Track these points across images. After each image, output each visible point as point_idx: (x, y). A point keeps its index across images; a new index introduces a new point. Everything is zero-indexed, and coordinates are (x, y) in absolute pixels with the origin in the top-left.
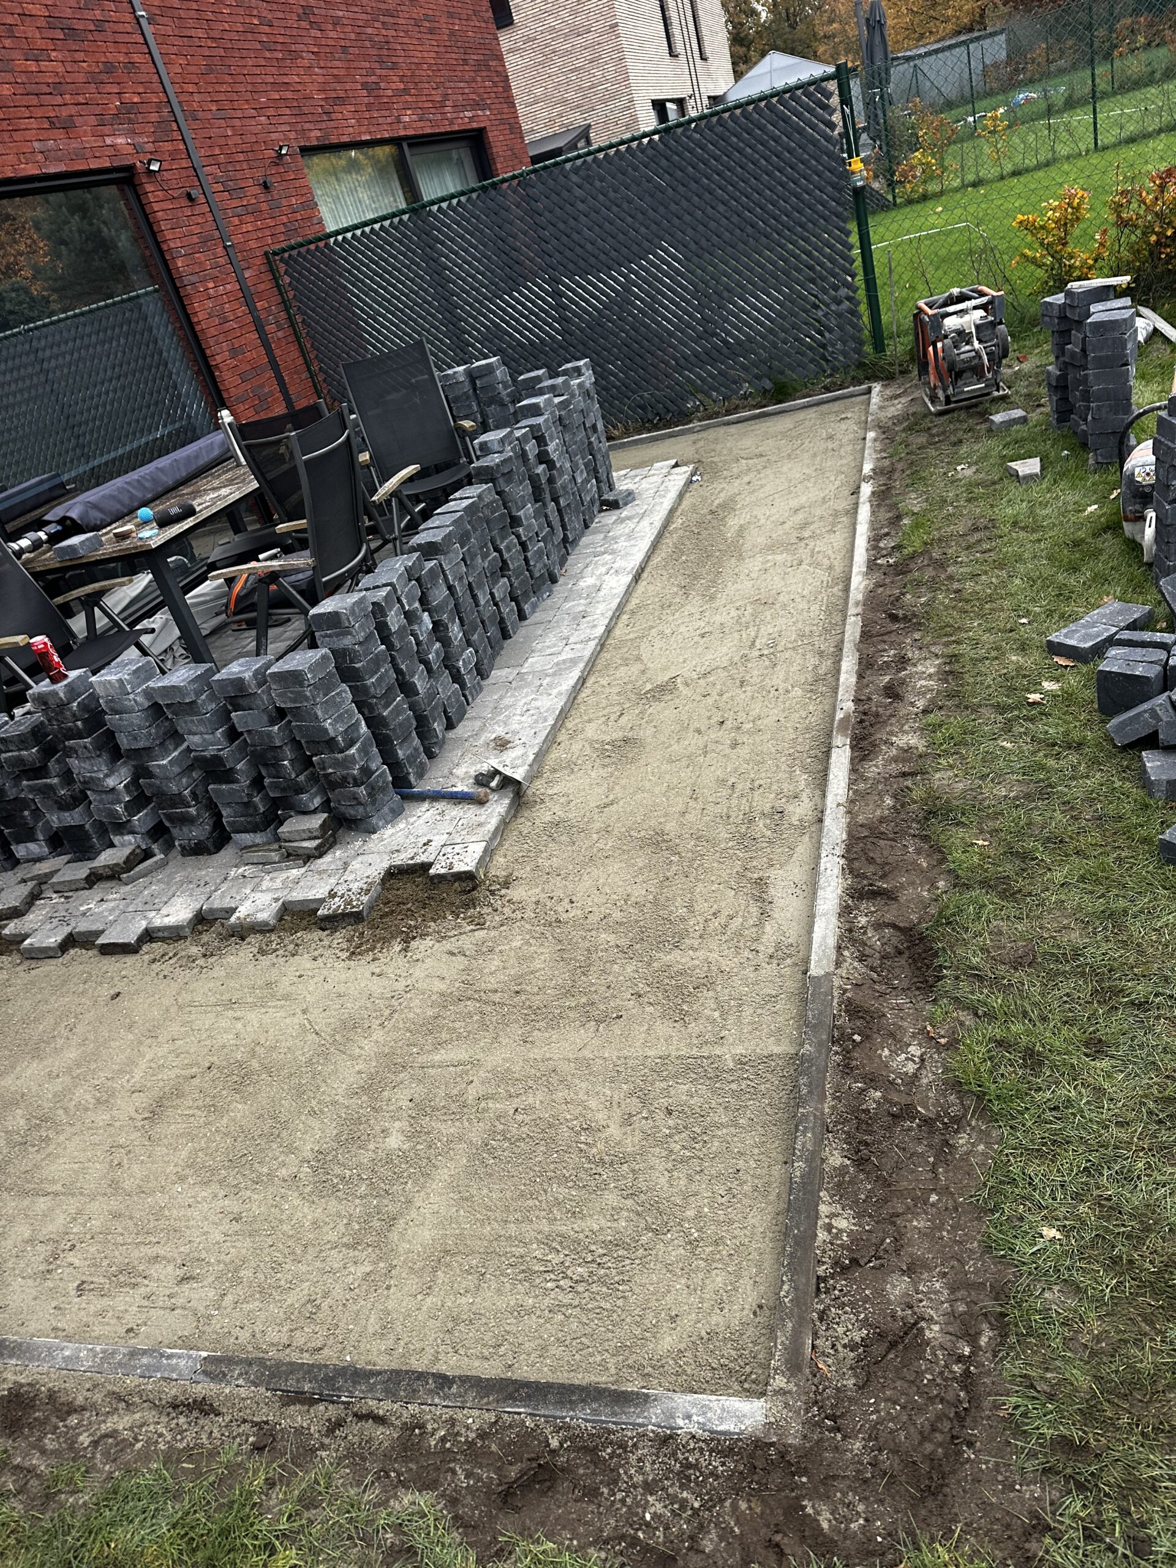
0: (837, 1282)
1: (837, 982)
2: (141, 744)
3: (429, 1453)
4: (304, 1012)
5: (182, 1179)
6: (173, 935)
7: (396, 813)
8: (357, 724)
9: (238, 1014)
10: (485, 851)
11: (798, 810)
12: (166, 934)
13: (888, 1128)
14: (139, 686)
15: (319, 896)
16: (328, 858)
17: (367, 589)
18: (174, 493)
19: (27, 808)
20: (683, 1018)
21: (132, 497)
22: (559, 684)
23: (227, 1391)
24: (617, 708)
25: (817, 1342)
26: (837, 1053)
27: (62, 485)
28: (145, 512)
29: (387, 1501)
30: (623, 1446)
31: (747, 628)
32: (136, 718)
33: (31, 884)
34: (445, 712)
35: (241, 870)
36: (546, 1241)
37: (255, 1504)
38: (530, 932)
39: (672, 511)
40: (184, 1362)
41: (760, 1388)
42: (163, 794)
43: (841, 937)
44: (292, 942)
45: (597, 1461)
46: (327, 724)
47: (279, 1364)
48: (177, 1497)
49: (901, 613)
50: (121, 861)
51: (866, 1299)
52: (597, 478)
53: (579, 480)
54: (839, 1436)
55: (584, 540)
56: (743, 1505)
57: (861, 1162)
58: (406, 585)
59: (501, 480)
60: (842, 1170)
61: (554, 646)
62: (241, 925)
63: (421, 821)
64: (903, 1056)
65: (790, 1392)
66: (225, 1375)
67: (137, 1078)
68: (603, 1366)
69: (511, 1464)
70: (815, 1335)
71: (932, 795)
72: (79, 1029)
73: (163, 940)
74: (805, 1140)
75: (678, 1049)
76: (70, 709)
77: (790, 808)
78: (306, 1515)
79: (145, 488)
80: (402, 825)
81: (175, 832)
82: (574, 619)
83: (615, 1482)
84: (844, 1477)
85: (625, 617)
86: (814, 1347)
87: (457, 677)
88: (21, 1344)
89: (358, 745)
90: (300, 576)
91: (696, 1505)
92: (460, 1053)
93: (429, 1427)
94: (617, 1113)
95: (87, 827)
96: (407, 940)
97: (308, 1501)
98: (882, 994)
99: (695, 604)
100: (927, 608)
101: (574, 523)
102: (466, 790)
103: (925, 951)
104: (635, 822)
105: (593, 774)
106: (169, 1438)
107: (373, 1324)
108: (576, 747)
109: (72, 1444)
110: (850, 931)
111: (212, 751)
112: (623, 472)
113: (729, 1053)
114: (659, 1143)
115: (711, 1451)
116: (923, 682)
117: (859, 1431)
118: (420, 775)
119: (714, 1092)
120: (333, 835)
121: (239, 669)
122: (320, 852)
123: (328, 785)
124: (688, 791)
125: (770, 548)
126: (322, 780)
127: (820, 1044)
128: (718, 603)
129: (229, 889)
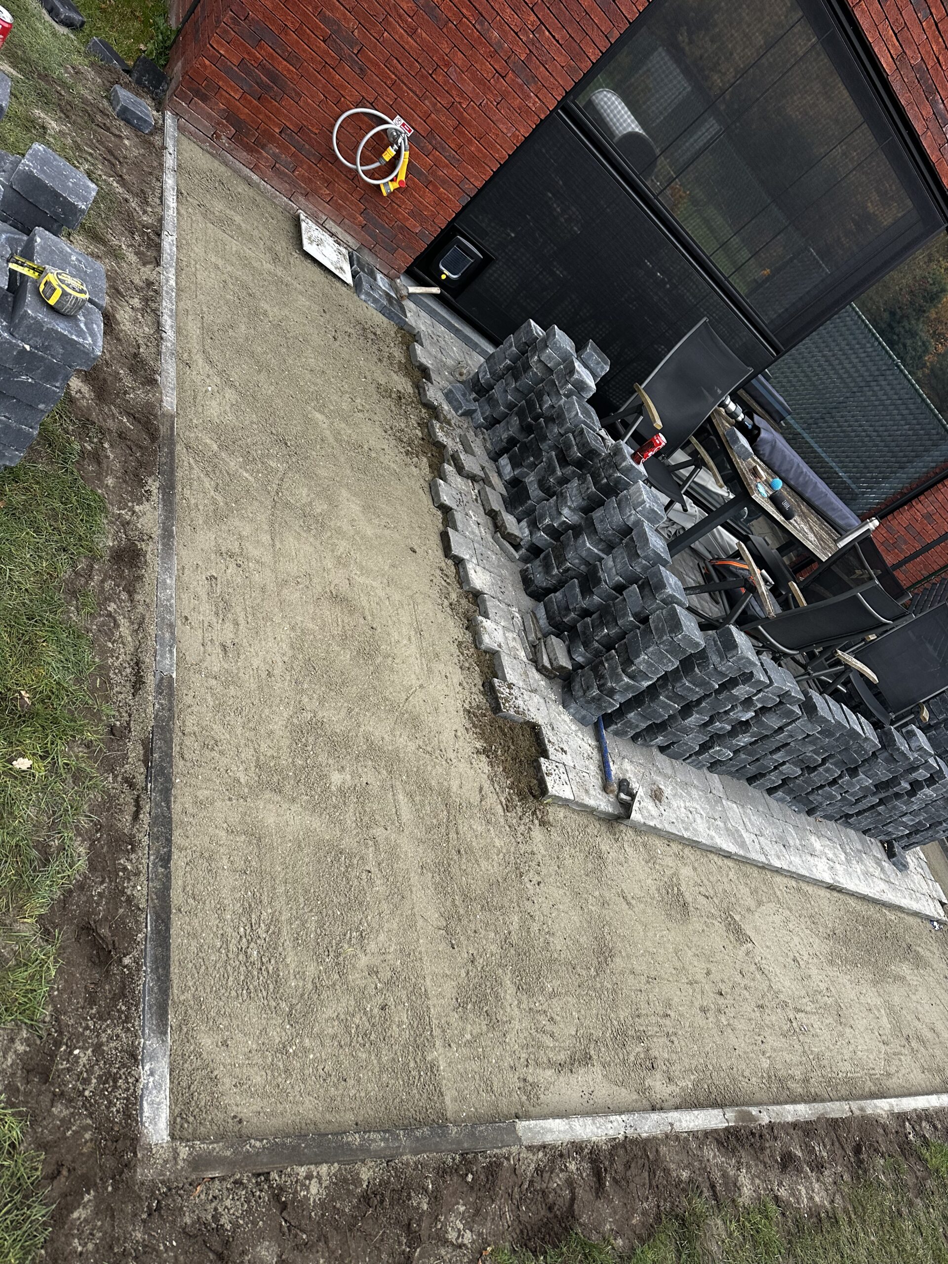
0: (266, 1192)
1: (514, 1149)
2: (598, 526)
3: (115, 859)
4: (421, 686)
5: (293, 629)
6: (462, 578)
7: (582, 721)
8: (648, 678)
9: (413, 639)
10: (567, 800)
11: (658, 1083)
12: (462, 574)
13: (398, 1222)
14: (643, 515)
15: (508, 676)
16: (537, 676)
17: (762, 665)
18: (798, 499)
19: (536, 458)
20: (461, 1005)
21: (788, 471)
22: (720, 836)
23: (150, 698)
24: (712, 893)
25: (217, 1182)
26: (454, 1159)
27: (783, 418)
28: (779, 484)
29: (80, 835)
30: (128, 1019)
31: (813, 1002)
32: (617, 519)
33: (482, 474)
34: (673, 743)
35: (517, 615)
36: (274, 920)
37: (75, 737)
38: (509, 852)
39: (900, 909)
40: (168, 663)
41: (177, 1133)
42: (564, 549)
43: (554, 1147)
44: (471, 664)
45: (115, 999)
46: (643, 657)
47: (171, 731)
48: (78, 681)
49: (864, 1156)
50: (509, 530)
51: (254, 1223)
52: (910, 834)
53: (904, 819)
54: (144, 1216)
55: (852, 833)
56: (87, 1136)
57: (365, 1198)
58: (773, 694)
59: (886, 754)
60: (357, 1181)
61: (752, 825)
62: (477, 625)
63: (580, 742)
64: (461, 1226)
65: (176, 1163)
66: (161, 694)
67: (358, 579)
68: (185, 989)
69: (110, 927)
70: (222, 1179)
71: (699, 1219)
72: (387, 532)
73: (458, 573)
74: (377, 1141)
75: (434, 1006)
76: (614, 472)
77: (658, 1075)
78: (69, 776)
79: (798, 478)
80: (574, 727)
81: (537, 562)
82: (781, 838)
83: (101, 1018)
84: (113, 1226)
85: (794, 883)
86: (213, 1179)
87: (704, 747)
88: (172, 549)
89: (632, 682)
90: (758, 609)
91: (87, 1093)
92: (406, 813)
93: (133, 856)
94: (376, 961)
95: (530, 502)
96: (485, 751)
97: (78, 776)
98: (511, 1196)
99: (821, 946)
100: (875, 1184)
101: (866, 821)
102: (613, 773)
103: (556, 1234)
104: (616, 929)
105: (649, 881)
106: (116, 664)
107: (202, 794)
108: (669, 861)
109: (108, 599)
110: (561, 1155)
111: (603, 576)
112: (922, 856)
113: (438, 1054)
114: (358, 1003)
115: (127, 1099)
116: (803, 1192)
117: (150, 1235)
118: (616, 733)
119: (405, 1046)
120: (556, 676)
121: (672, 583)
122: (541, 669)
123: (595, 665)
124: (653, 974)
125: (891, 1010)
126: (597, 660)
127: (459, 1142)
128: (829, 970)
129: (502, 610)
